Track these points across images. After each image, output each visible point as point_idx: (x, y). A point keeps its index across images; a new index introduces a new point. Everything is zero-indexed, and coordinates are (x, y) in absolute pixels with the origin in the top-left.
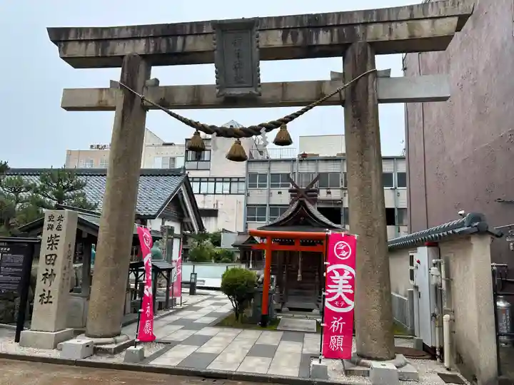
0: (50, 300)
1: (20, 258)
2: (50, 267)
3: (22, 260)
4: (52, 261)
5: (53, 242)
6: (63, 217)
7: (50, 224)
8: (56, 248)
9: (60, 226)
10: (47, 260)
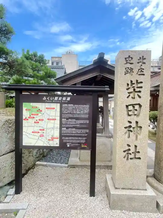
2: (133, 119)
4: (136, 112)
5: (134, 90)
6: (145, 59)
7: (128, 68)
8: (140, 97)
9: (142, 70)
10: (128, 110)
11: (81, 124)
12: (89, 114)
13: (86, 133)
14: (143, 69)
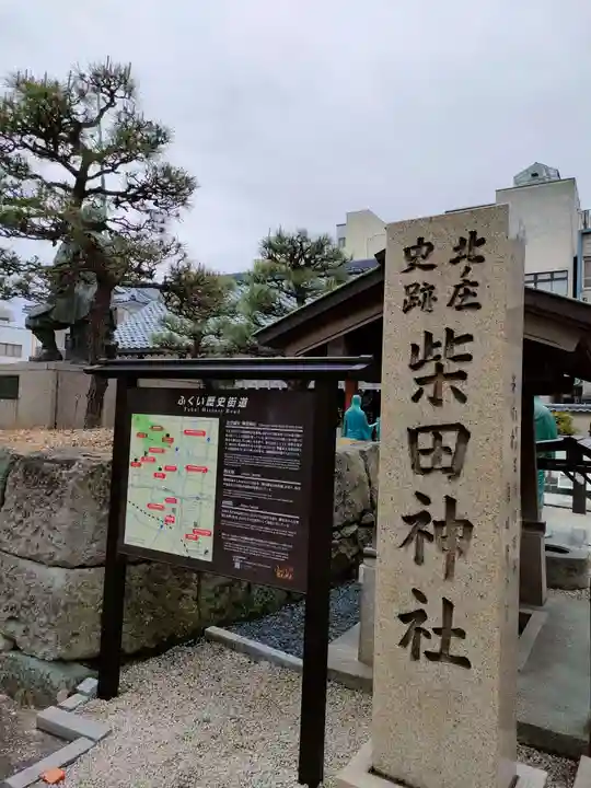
0: (457, 648)
1: (285, 440)
2: (437, 487)
3: (295, 447)
4: (446, 461)
5: (439, 368)
6: (482, 241)
7: (417, 285)
8: (461, 397)
9: (471, 289)
10: (417, 453)
11: (276, 492)
12: (302, 457)
13: (292, 527)
14: (475, 284)
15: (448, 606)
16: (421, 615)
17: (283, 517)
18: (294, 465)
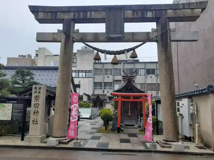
0: (37, 123)
1: (21, 106)
2: (36, 109)
4: (37, 107)
5: (37, 98)
7: (35, 91)
8: (39, 101)
9: (40, 92)
10: (35, 106)
11: (20, 111)
12: (23, 107)
13: (21, 115)
15: (37, 119)
16: (34, 120)
17: (20, 114)
18: (22, 108)
